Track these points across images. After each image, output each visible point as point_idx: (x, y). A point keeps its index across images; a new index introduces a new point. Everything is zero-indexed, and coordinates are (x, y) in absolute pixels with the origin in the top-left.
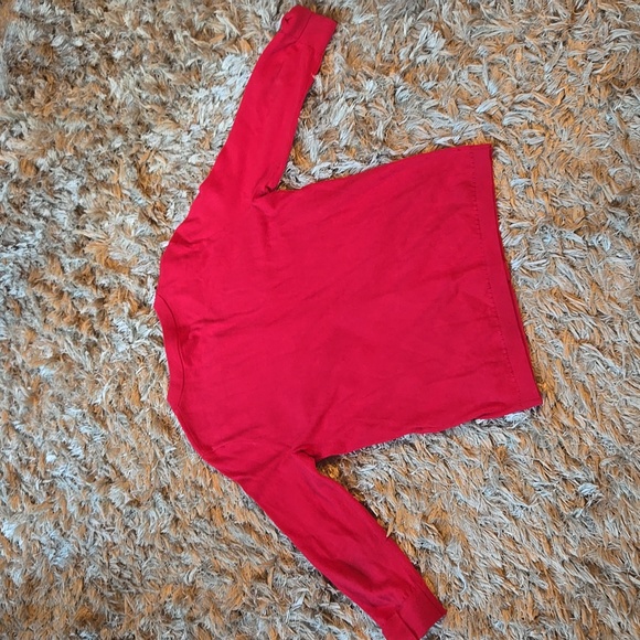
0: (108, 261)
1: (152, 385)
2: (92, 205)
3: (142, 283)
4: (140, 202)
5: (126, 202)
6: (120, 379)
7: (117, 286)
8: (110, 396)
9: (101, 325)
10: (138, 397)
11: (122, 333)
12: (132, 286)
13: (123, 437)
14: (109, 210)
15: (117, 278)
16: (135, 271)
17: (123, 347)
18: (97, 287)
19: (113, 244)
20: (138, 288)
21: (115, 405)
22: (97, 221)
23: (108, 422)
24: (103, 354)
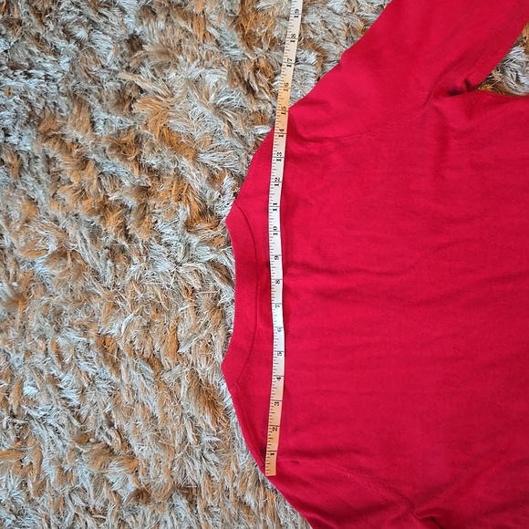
0: (164, 130)
1: (200, 336)
2: (156, 40)
3: (213, 179)
4: (234, 52)
5: (210, 46)
6: (152, 312)
7: (172, 172)
8: (133, 333)
9: (139, 226)
10: (174, 346)
11: (168, 245)
12: (197, 180)
13: (141, 396)
14: (180, 52)
15: (174, 161)
16: (206, 158)
17: (165, 266)
18: (140, 167)
19: (177, 107)
20: (205, 185)
21: (137, 347)
22: (160, 67)
23: (122, 368)
24: (133, 268)
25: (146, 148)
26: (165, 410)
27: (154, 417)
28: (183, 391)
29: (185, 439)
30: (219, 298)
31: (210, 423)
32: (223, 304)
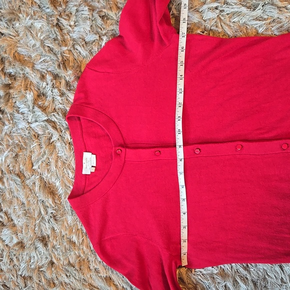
25: (7, 64)
26: (29, 199)
27: (23, 204)
28: (37, 189)
29: (40, 212)
30: (52, 138)
31: (51, 203)
32: (53, 142)
